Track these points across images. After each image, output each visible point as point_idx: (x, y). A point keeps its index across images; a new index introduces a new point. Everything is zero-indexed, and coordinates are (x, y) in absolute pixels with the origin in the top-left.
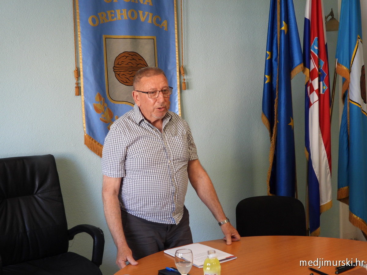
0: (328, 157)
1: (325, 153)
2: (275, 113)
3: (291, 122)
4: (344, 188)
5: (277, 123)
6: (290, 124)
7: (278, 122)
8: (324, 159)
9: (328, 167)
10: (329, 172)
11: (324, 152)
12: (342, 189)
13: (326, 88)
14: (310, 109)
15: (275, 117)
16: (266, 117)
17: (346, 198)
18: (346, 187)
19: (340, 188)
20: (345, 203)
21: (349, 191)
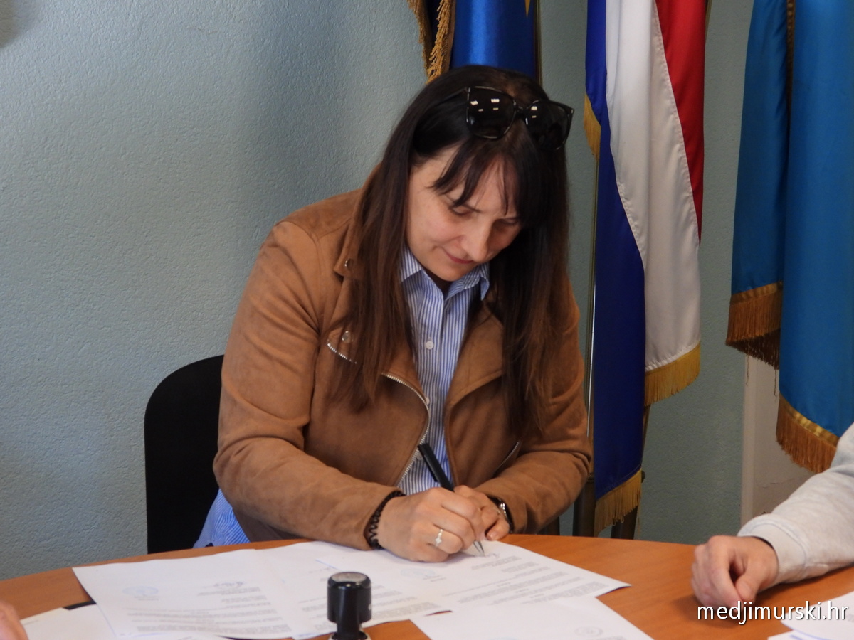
0: (687, 145)
1: (674, 128)
4: (759, 290)
8: (669, 153)
9: (689, 192)
10: (689, 214)
11: (671, 123)
12: (748, 297)
17: (767, 335)
18: (771, 288)
19: (740, 292)
20: (760, 357)
21: (782, 307)
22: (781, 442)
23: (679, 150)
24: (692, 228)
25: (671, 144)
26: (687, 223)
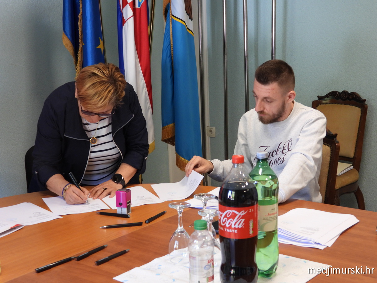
0: (147, 88)
1: (143, 84)
2: (80, 34)
3: (100, 44)
4: (169, 125)
5: (82, 46)
6: (99, 47)
7: (83, 44)
8: (143, 90)
9: (149, 100)
10: (149, 106)
12: (166, 127)
14: (123, 27)
15: (80, 38)
16: (68, 38)
17: (172, 137)
18: (172, 125)
19: (164, 126)
20: (171, 144)
21: (175, 129)
22: (177, 165)
23: (145, 89)
24: (150, 110)
25: (143, 88)
26: (149, 109)
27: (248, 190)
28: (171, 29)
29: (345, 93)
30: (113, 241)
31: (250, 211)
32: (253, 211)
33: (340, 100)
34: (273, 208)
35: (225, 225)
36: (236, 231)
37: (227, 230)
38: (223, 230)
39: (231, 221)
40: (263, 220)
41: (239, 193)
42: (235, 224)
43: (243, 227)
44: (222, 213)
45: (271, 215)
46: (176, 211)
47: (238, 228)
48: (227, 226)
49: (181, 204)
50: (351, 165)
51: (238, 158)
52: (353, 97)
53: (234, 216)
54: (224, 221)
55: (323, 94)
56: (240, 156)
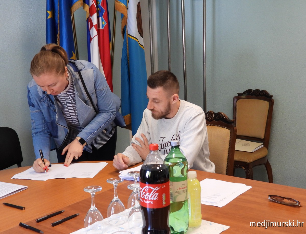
3: (73, 56)
4: (127, 116)
6: (72, 58)
13: (105, 23)
14: (91, 43)
17: (129, 124)
18: (129, 115)
20: (129, 129)
21: (131, 118)
27: (161, 171)
28: (127, 44)
29: (257, 90)
30: (69, 206)
31: (163, 187)
32: (165, 187)
33: (254, 96)
34: (183, 184)
35: (144, 197)
36: (152, 203)
37: (145, 202)
38: (143, 201)
39: (148, 194)
40: (176, 193)
41: (154, 173)
42: (151, 198)
43: (158, 199)
44: (142, 189)
45: (181, 189)
46: (112, 185)
47: (154, 200)
48: (146, 198)
49: (116, 179)
50: (262, 144)
51: (153, 146)
52: (263, 94)
53: (150, 191)
54: (143, 194)
55: (242, 91)
56: (155, 145)
